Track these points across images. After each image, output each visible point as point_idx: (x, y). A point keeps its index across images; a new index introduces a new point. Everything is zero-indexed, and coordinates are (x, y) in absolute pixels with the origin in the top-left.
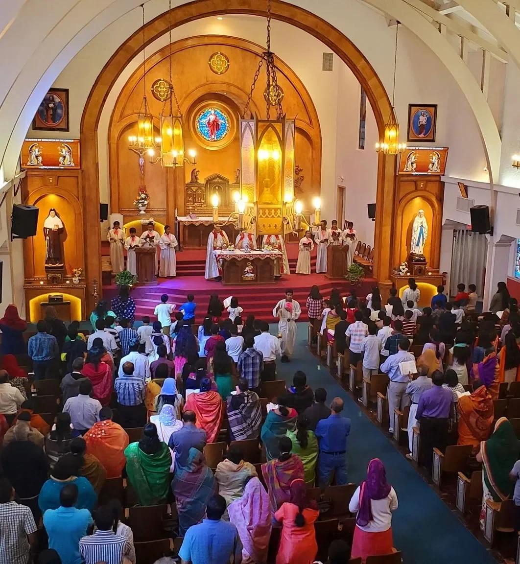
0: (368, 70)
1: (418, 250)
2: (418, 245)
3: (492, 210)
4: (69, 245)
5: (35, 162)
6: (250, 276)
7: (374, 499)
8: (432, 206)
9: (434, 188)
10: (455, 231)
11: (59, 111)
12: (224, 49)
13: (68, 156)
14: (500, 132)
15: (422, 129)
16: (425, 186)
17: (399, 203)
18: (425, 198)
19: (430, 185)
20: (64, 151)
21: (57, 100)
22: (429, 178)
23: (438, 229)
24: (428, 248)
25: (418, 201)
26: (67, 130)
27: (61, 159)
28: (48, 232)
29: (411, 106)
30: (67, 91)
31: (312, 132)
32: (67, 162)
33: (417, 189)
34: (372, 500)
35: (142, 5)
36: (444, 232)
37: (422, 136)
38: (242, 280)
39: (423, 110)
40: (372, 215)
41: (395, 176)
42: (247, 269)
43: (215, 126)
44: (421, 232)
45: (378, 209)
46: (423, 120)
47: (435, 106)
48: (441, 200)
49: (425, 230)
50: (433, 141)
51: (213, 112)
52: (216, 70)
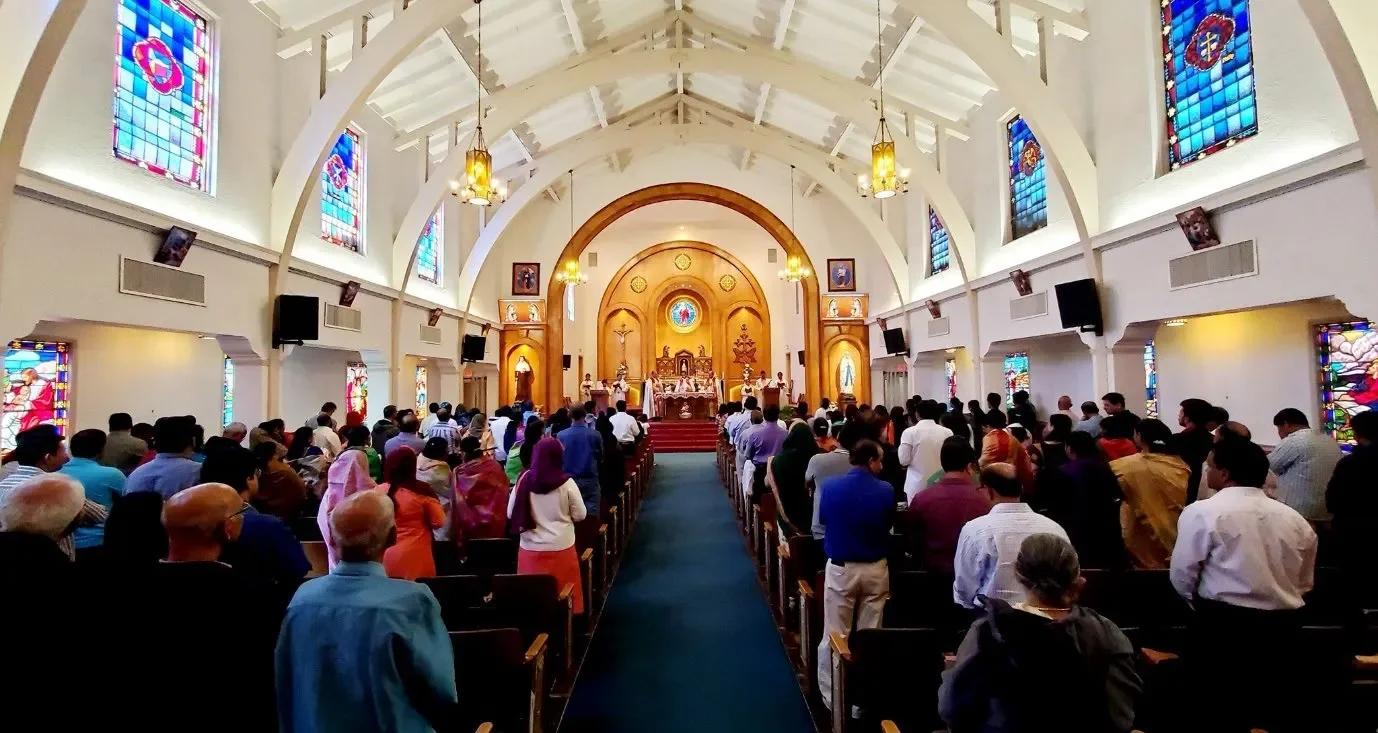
0: (787, 233)
1: (848, 390)
2: (846, 385)
3: (907, 332)
4: (536, 387)
5: (511, 319)
6: (686, 415)
7: (537, 492)
8: (859, 349)
9: (860, 331)
10: (884, 373)
11: (532, 280)
12: (686, 251)
13: (536, 315)
14: (906, 258)
15: (841, 280)
16: (850, 329)
17: (824, 347)
18: (850, 341)
19: (854, 329)
20: (534, 310)
21: (531, 271)
22: (853, 323)
23: (867, 371)
24: (860, 388)
25: (844, 345)
26: (538, 294)
27: (531, 316)
28: (519, 375)
29: (829, 261)
30: (538, 265)
31: (760, 311)
32: (536, 319)
33: (841, 334)
34: (532, 494)
35: (571, 171)
36: (873, 373)
37: (842, 286)
38: (680, 419)
39: (841, 264)
40: (802, 362)
41: (819, 322)
42: (684, 408)
43: (685, 314)
44: (849, 372)
45: (806, 353)
46: (842, 272)
47: (853, 260)
48: (866, 343)
49: (853, 371)
50: (854, 290)
51: (683, 304)
52: (680, 266)
